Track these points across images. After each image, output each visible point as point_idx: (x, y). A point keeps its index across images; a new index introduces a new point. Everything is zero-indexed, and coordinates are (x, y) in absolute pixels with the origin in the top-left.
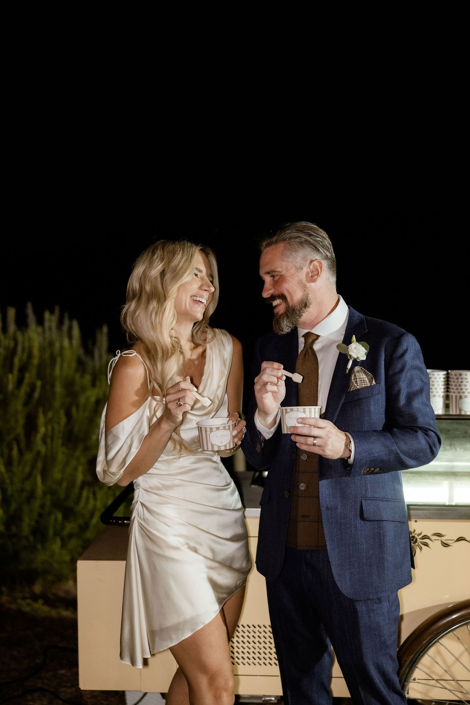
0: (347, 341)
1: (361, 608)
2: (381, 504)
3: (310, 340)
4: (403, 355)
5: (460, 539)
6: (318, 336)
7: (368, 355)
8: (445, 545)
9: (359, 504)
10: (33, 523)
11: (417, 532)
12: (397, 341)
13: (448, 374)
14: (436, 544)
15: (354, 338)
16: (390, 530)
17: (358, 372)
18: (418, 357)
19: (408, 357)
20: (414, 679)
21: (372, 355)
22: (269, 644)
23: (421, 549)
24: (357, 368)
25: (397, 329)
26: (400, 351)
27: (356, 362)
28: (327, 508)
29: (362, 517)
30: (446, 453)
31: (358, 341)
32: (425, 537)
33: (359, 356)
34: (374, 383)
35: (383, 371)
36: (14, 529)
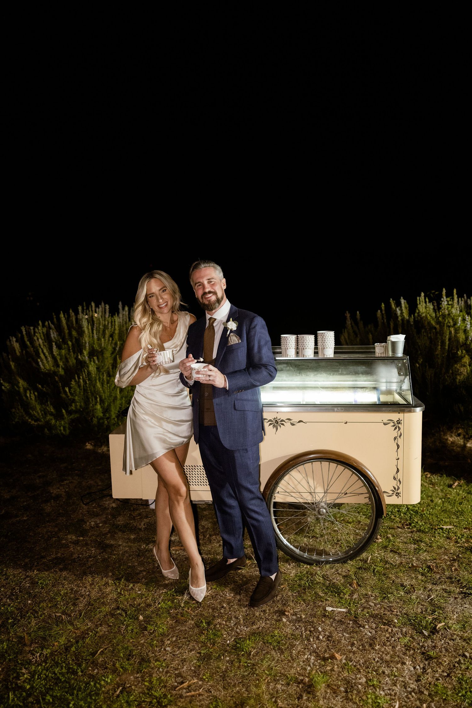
0: (228, 320)
1: (237, 455)
2: (245, 403)
3: (212, 321)
4: (255, 327)
5: (300, 421)
6: (215, 319)
7: (237, 327)
8: (293, 424)
9: (233, 403)
10: (117, 412)
11: (278, 418)
12: (252, 320)
13: (298, 337)
14: (288, 424)
15: (231, 319)
16: (250, 416)
17: (232, 336)
18: (264, 328)
19: (258, 328)
20: (279, 492)
21: (239, 328)
22: (202, 473)
23: (280, 426)
24: (232, 334)
25: (252, 314)
26: (253, 325)
27: (231, 331)
28: (217, 404)
29: (235, 409)
30: (297, 377)
31: (233, 321)
32: (282, 421)
33: (233, 328)
34: (240, 341)
35: (245, 336)
36: (107, 415)
